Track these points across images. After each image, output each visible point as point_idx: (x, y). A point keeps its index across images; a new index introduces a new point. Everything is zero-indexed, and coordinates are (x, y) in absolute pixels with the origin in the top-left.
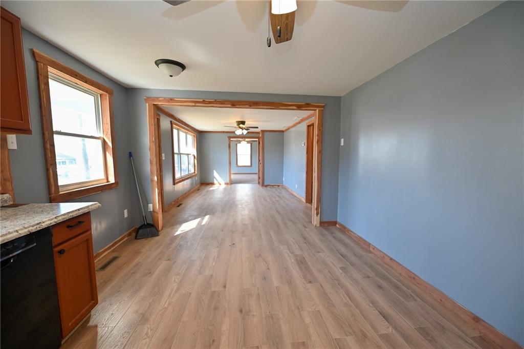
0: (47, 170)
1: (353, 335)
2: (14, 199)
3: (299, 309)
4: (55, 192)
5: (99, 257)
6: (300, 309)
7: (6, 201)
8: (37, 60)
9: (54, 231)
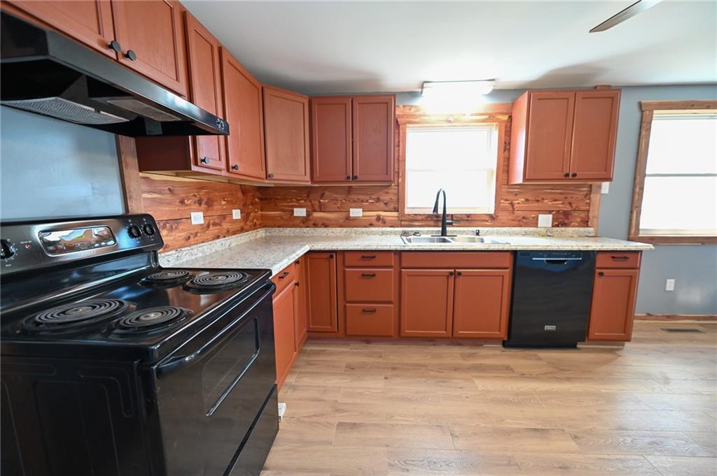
0: (632, 212)
2: (596, 233)
4: (634, 233)
7: (590, 233)
8: (643, 109)
9: (599, 257)
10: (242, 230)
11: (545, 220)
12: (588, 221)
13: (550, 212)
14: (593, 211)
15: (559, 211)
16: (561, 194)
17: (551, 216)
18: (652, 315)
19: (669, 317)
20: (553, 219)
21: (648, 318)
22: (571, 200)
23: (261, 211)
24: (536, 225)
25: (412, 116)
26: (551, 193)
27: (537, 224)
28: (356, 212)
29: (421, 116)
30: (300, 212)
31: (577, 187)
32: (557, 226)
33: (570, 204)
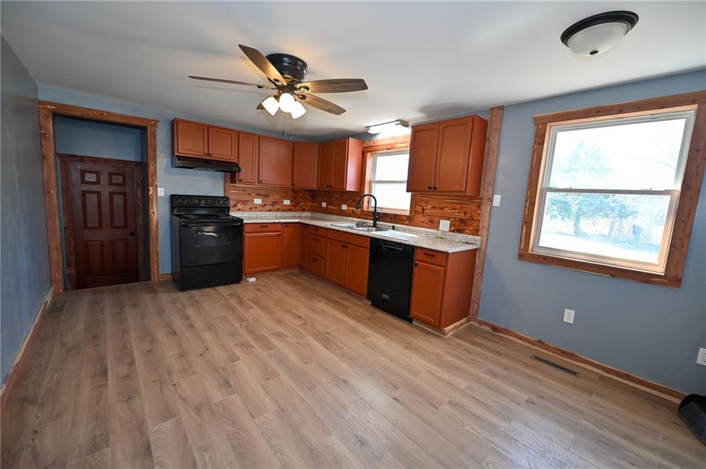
0: (522, 227)
1: (214, 404)
3: (282, 410)
4: (524, 248)
5: (574, 360)
6: (280, 411)
7: (476, 241)
8: (536, 123)
10: (290, 210)
11: (445, 225)
12: (478, 231)
13: (448, 219)
14: (483, 221)
15: (455, 218)
16: (458, 204)
17: (449, 222)
18: (543, 343)
19: (564, 353)
20: (451, 225)
21: (538, 344)
22: (466, 210)
23: (312, 202)
24: (437, 228)
25: (372, 147)
26: (451, 203)
27: (439, 227)
28: (344, 207)
29: (376, 146)
30: (324, 205)
31: (472, 199)
32: (454, 231)
33: (465, 213)
